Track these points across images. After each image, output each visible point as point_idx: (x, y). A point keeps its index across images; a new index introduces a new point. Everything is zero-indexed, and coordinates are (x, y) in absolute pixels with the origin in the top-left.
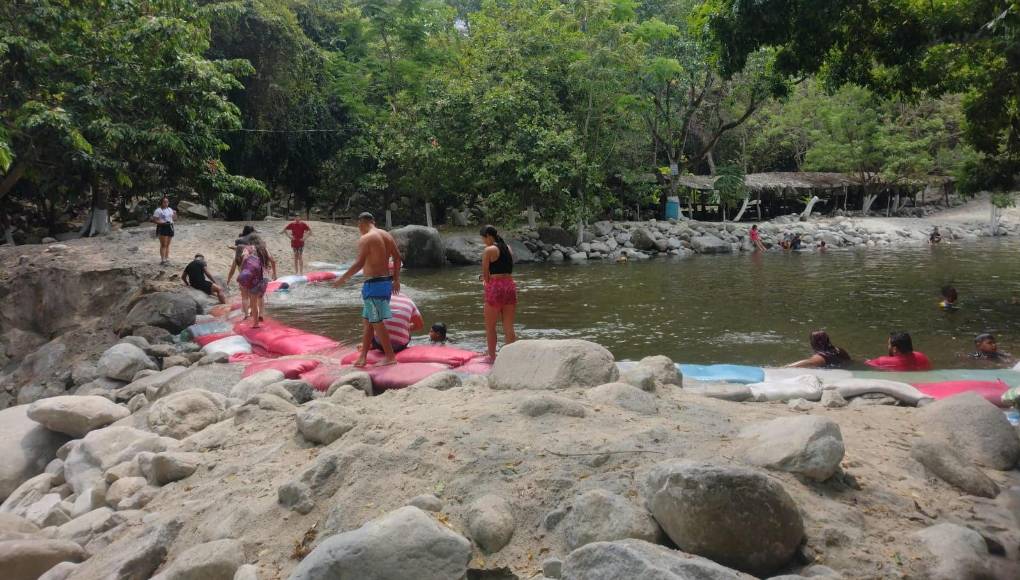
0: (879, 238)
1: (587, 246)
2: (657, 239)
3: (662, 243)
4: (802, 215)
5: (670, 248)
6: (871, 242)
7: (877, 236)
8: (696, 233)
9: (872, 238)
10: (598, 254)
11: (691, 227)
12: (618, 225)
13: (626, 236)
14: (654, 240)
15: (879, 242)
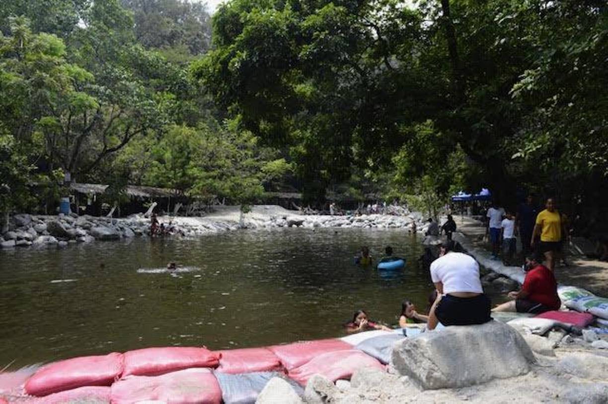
0: (197, 229)
1: (13, 234)
2: (67, 229)
3: (72, 231)
4: (146, 214)
5: (80, 236)
6: (193, 232)
7: (195, 228)
8: (94, 225)
9: (193, 229)
10: (24, 241)
11: (88, 220)
12: (34, 218)
13: (44, 226)
14: (65, 229)
15: (197, 231)
